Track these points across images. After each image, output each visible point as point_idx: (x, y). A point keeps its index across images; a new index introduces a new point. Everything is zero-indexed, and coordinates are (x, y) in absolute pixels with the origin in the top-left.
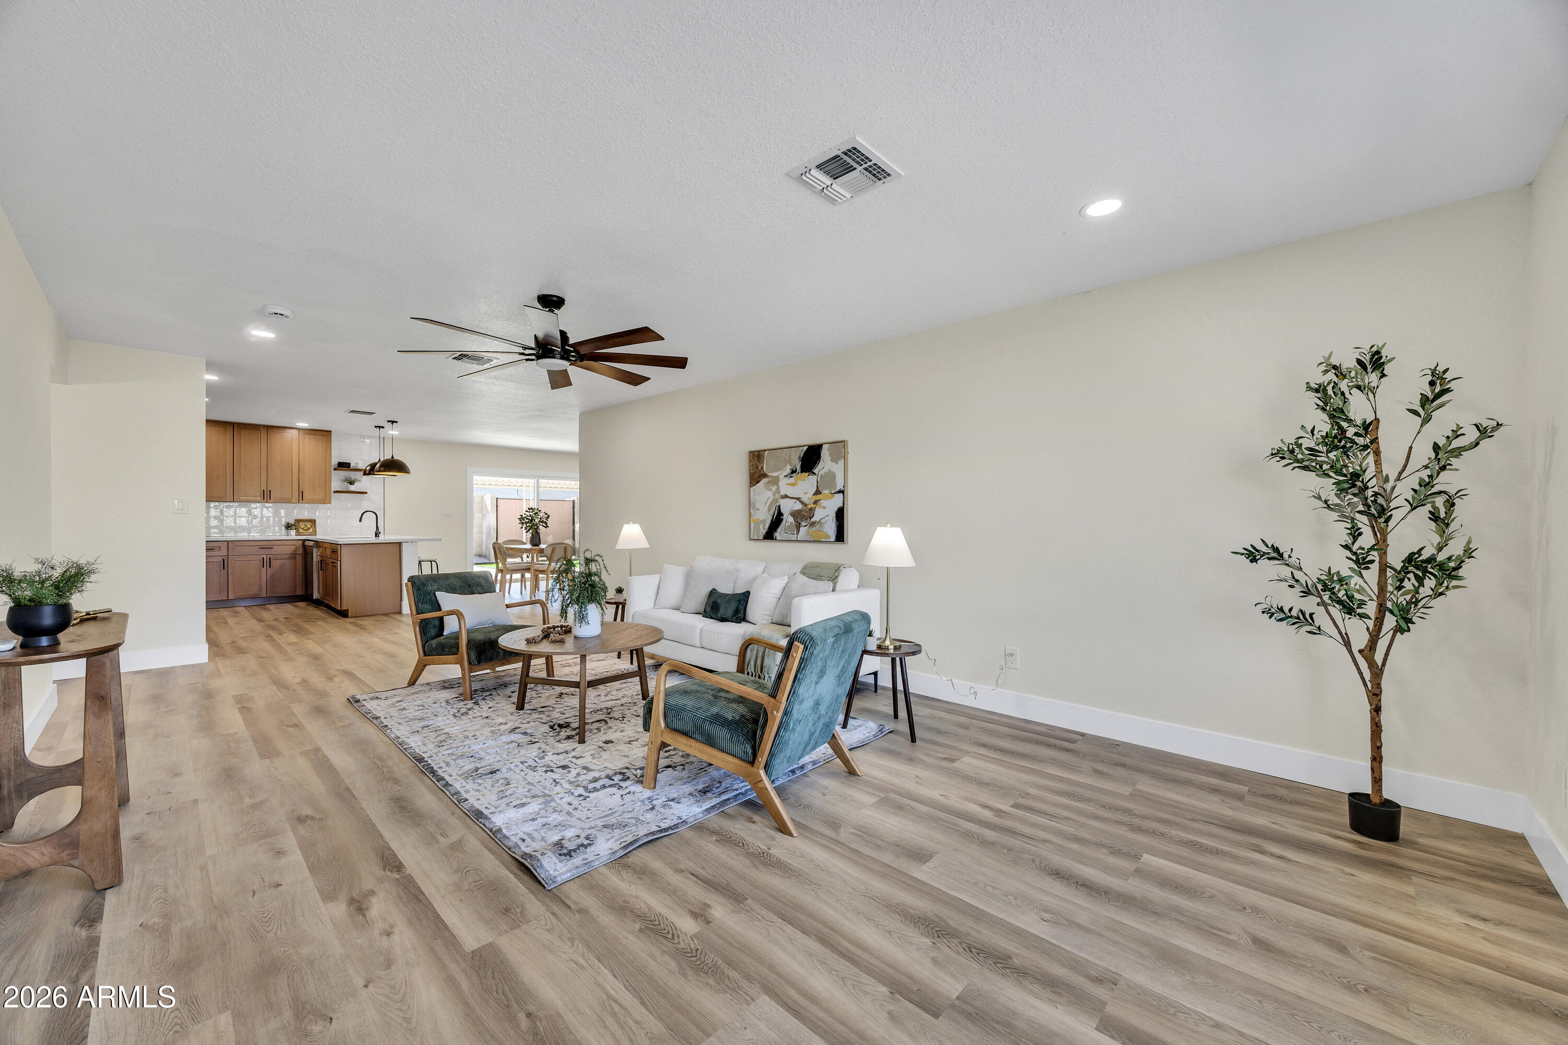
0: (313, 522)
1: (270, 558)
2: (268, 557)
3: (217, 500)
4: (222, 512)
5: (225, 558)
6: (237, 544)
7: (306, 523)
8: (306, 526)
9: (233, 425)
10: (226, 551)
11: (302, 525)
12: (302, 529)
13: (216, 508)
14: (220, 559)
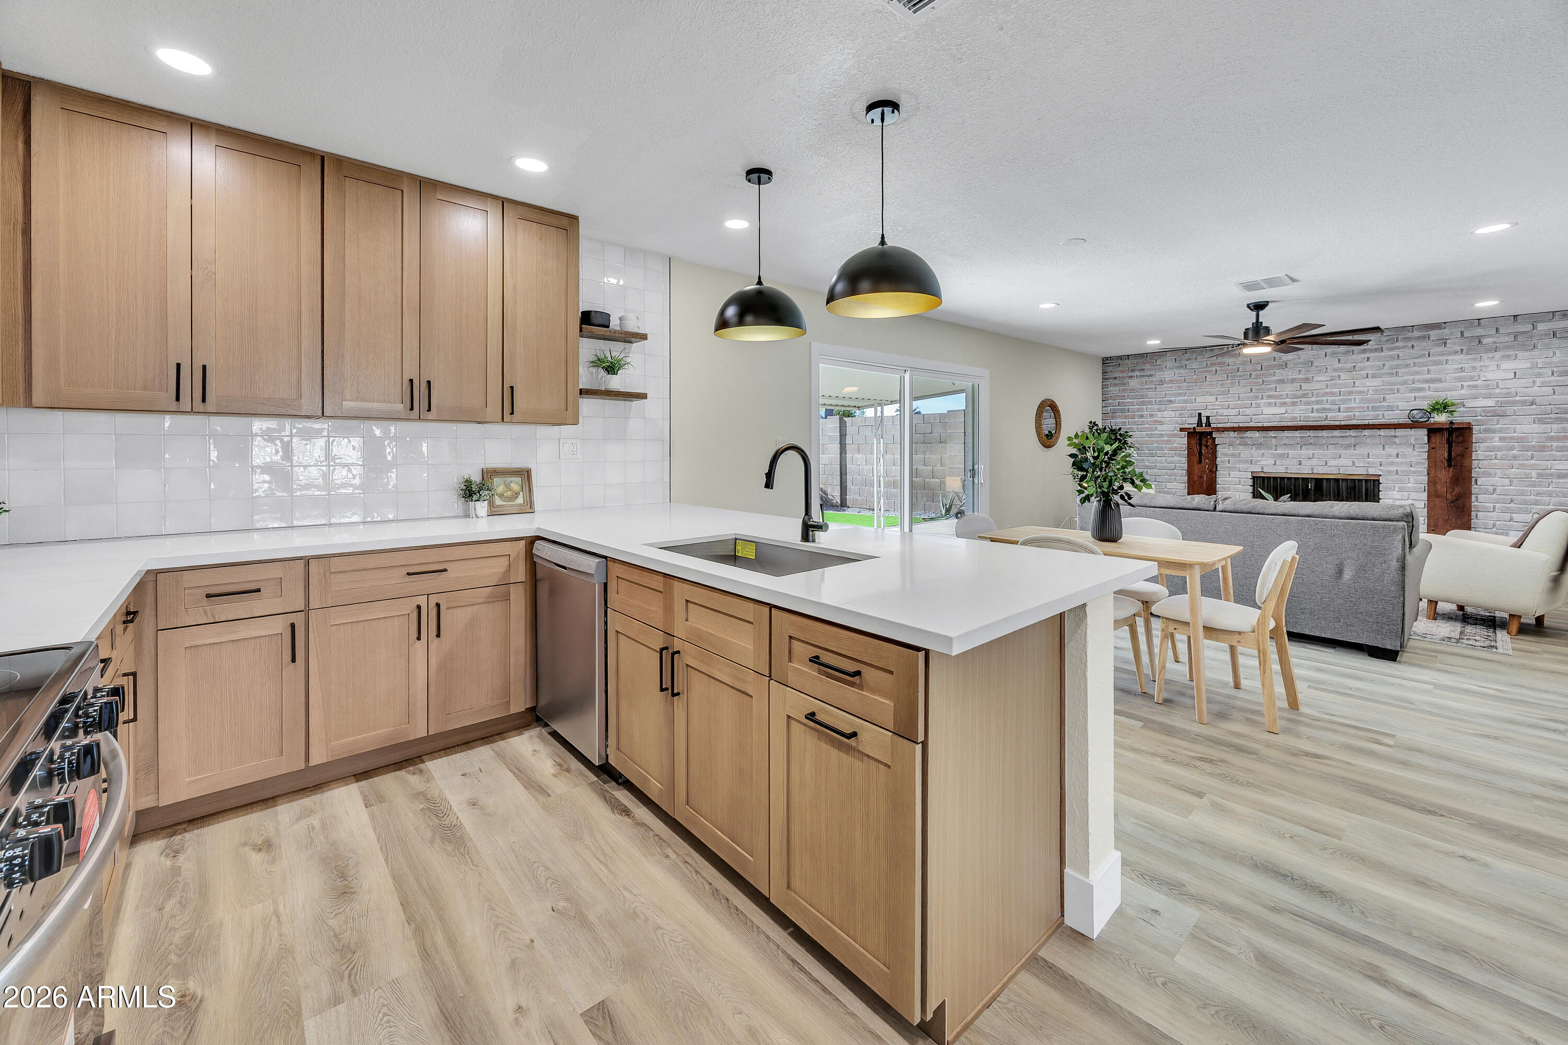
0: (525, 475)
1: (438, 605)
2: (434, 600)
3: (273, 410)
4: (288, 452)
5: (299, 619)
6: (336, 564)
7: (509, 479)
8: (508, 486)
9: (322, 160)
10: (301, 593)
11: (499, 484)
12: (501, 496)
13: (269, 437)
14: (279, 626)
